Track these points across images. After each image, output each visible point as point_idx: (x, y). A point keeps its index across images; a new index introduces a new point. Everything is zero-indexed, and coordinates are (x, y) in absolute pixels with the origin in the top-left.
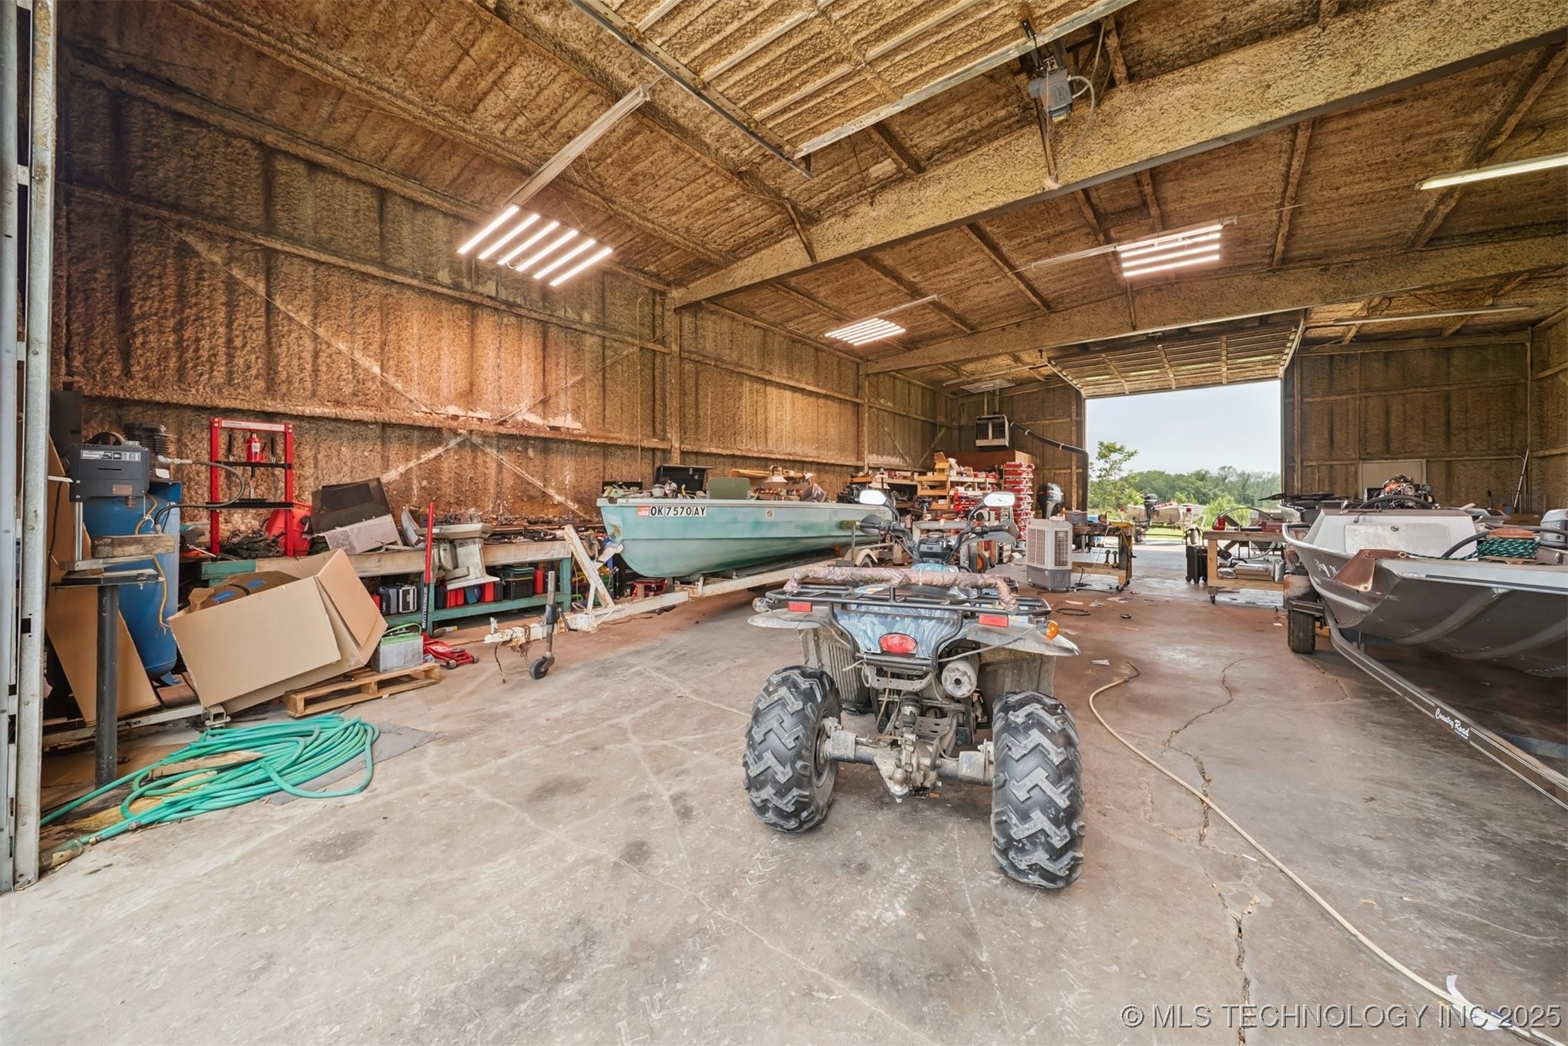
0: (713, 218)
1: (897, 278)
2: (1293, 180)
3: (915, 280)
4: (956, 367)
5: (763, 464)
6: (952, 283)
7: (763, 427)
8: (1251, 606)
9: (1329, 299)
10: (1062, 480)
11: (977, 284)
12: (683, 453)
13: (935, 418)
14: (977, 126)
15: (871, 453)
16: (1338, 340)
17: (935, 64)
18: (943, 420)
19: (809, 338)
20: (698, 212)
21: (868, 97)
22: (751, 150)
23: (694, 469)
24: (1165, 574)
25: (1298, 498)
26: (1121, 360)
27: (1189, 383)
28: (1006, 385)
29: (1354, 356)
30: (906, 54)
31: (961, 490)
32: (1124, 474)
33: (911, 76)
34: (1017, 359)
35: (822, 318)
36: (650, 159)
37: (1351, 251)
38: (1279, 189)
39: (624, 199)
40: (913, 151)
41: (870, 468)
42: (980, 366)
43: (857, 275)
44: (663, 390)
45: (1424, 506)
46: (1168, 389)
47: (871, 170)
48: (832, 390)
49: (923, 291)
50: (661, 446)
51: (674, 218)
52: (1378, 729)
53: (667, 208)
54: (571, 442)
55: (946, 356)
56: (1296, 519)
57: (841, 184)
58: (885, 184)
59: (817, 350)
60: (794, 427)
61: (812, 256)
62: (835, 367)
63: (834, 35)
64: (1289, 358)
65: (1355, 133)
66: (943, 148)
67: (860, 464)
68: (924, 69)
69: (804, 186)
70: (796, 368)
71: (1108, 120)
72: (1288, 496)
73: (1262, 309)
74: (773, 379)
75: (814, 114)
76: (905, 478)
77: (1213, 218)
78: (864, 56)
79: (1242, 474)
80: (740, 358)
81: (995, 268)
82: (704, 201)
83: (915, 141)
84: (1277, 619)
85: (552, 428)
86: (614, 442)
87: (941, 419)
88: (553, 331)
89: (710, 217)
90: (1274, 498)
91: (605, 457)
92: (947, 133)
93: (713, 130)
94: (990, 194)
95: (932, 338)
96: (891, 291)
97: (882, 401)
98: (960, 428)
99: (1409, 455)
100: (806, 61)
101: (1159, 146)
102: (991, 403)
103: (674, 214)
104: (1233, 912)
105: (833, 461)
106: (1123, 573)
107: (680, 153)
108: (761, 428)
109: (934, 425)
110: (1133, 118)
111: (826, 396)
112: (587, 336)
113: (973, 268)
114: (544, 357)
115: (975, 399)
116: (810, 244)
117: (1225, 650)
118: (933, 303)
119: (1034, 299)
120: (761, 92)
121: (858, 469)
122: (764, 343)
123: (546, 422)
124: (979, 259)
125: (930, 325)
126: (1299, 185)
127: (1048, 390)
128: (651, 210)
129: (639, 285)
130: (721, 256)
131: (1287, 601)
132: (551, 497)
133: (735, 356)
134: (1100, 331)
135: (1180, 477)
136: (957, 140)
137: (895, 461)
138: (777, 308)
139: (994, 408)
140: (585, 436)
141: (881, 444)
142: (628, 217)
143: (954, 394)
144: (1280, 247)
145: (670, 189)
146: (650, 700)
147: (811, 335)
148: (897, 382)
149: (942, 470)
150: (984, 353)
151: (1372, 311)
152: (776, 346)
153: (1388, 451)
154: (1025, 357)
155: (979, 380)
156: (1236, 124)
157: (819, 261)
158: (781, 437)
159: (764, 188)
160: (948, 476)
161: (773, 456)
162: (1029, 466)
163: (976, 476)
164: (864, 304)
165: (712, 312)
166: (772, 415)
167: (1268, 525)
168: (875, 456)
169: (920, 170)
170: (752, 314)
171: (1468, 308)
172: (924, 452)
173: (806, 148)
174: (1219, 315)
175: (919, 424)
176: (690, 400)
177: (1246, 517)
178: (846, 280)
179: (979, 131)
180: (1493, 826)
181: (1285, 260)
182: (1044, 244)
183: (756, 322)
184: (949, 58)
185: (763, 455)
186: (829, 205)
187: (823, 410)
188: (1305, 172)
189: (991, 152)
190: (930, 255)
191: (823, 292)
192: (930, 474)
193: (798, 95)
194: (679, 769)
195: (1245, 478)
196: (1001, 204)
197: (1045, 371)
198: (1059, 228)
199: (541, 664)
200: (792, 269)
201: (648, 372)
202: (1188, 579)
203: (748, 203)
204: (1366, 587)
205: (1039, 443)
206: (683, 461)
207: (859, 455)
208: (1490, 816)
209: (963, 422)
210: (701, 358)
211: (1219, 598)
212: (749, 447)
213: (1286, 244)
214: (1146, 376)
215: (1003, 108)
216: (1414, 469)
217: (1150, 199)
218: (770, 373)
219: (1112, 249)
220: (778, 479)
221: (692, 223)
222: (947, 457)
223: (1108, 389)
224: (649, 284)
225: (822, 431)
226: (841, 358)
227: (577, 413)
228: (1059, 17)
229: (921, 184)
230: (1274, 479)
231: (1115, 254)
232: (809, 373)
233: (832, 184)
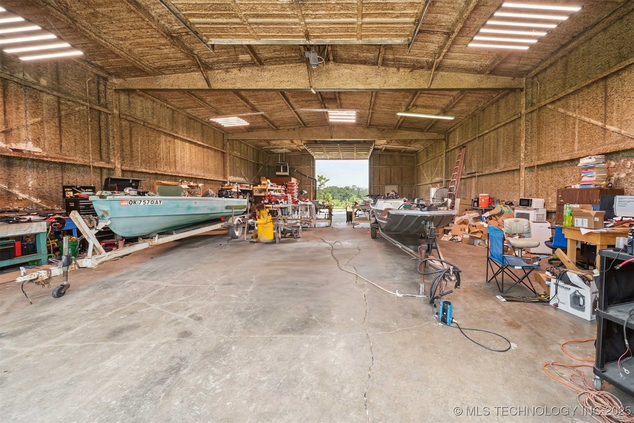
0: (149, 50)
1: (247, 102)
2: (372, 104)
3: (254, 104)
4: (268, 142)
5: (174, 178)
6: (270, 108)
7: (174, 159)
8: (362, 228)
9: (380, 139)
10: (307, 189)
11: (280, 111)
12: (123, 171)
13: (259, 162)
14: (284, 55)
15: (230, 175)
16: (381, 149)
17: (275, 34)
18: (262, 163)
19: (198, 118)
20: (139, 44)
21: (246, 34)
22: (179, 27)
23: (133, 180)
24: (341, 221)
25: (372, 196)
26: (327, 147)
27: (346, 158)
28: (288, 151)
29: (384, 155)
30: (264, 26)
31: (272, 193)
32: (326, 187)
33: (265, 34)
34: (292, 142)
35: (207, 111)
36: (110, 9)
37: (384, 126)
38: (369, 105)
39: (84, 21)
40: (259, 55)
41: (230, 182)
42: (278, 142)
43: (228, 96)
44: (107, 135)
45: (397, 198)
46: (340, 159)
47: (240, 56)
48: (211, 145)
49: (257, 109)
50: (107, 166)
51: (121, 42)
52: (388, 253)
53: (117, 36)
54: (33, 160)
55: (265, 137)
56: (372, 202)
57: (225, 57)
58: (245, 64)
59: (202, 124)
60: (191, 161)
61: (209, 85)
62: (212, 134)
63: (236, 8)
64: (370, 153)
65: (385, 95)
66: (271, 58)
67: (225, 180)
68: (270, 34)
69: (206, 52)
70: (191, 132)
71: (327, 71)
72: (370, 196)
73: (365, 138)
74: (179, 136)
75: (222, 31)
76: (247, 187)
77: (353, 109)
78: (247, 20)
79: (358, 188)
80: (159, 122)
81: (287, 106)
82: (144, 40)
83: (260, 52)
84: (368, 231)
85: (15, 150)
86: (71, 162)
87: (261, 162)
88: (12, 87)
89: (147, 49)
90: (367, 196)
91: (63, 171)
92: (273, 54)
93: (158, 11)
94: (289, 83)
95: (259, 128)
96: (243, 106)
97: (235, 152)
98: (269, 166)
99: (395, 184)
100: (221, 10)
101: (342, 86)
102: (282, 157)
103: (122, 40)
104: (364, 293)
105: (212, 179)
106: (330, 221)
107: (133, 13)
108: (172, 160)
109: (258, 164)
110: (334, 74)
111: (208, 147)
112: (44, 94)
113: (278, 105)
114: (4, 102)
115: (275, 155)
116: (208, 78)
117: (358, 240)
118: (262, 115)
119: (300, 121)
120: (195, 12)
121: (224, 182)
122: (173, 117)
123: (8, 146)
124: (282, 102)
125: (259, 123)
126: (373, 105)
127: (303, 155)
128: (104, 33)
129: (87, 70)
130: (151, 69)
131: (371, 225)
132: (16, 195)
133: (155, 121)
134: (321, 137)
135: (341, 188)
136: (277, 58)
137: (241, 179)
138: (182, 101)
139: (283, 160)
140: (47, 157)
141: (235, 172)
142: (87, 33)
143: (266, 152)
144: (369, 121)
145: (121, 27)
146: (149, 291)
147: (199, 117)
148: (242, 144)
149: (265, 184)
150: (281, 138)
151: (388, 143)
152: (180, 119)
153: (391, 183)
154: (295, 141)
155: (277, 148)
156: (361, 87)
157: (212, 88)
158: (184, 165)
159: (184, 47)
160: (267, 187)
161: (180, 175)
162: (297, 184)
163: (277, 187)
164: (230, 108)
165: (140, 95)
166: (178, 154)
167: (366, 204)
168: (232, 177)
169: (262, 64)
170: (166, 101)
171: (405, 146)
172: (254, 176)
173: (214, 41)
174: (354, 138)
175: (252, 164)
176: (127, 141)
177: (360, 202)
178: (222, 97)
179: (285, 57)
180: (405, 266)
181: (370, 125)
182: (305, 103)
183: (168, 106)
184: (280, 34)
185: (174, 174)
186: (218, 64)
187: (206, 154)
188: (375, 102)
189: (290, 67)
190: (262, 96)
191: (208, 99)
192: (259, 186)
193: (214, 21)
194: (186, 308)
195: (359, 189)
196: (293, 88)
197: (302, 147)
198: (310, 99)
199: (61, 289)
200: (197, 88)
201: (95, 124)
202: (347, 222)
203: (173, 50)
204: (386, 217)
205: (300, 175)
206: (123, 176)
207: (225, 176)
208: (404, 265)
209: (270, 164)
210: (134, 120)
211: (355, 226)
212: (165, 169)
213: (370, 121)
214: (334, 154)
215: (294, 53)
216: (395, 188)
217: (337, 98)
218: (177, 133)
219: (326, 111)
220: (185, 186)
221: (134, 48)
222: (267, 179)
223: (323, 157)
224: (95, 71)
225: (206, 164)
226: (215, 130)
227: (37, 142)
228: (316, 38)
229: (262, 69)
230: (366, 190)
231: (327, 113)
232: (199, 135)
233: (220, 55)
